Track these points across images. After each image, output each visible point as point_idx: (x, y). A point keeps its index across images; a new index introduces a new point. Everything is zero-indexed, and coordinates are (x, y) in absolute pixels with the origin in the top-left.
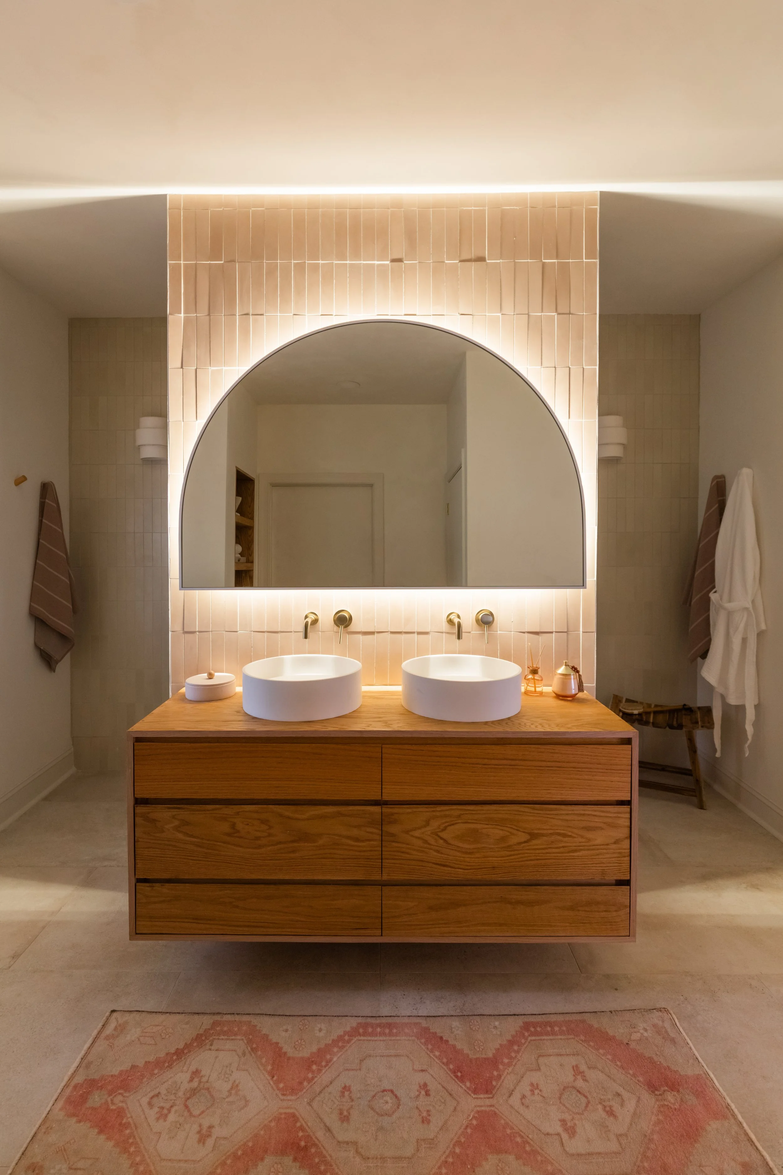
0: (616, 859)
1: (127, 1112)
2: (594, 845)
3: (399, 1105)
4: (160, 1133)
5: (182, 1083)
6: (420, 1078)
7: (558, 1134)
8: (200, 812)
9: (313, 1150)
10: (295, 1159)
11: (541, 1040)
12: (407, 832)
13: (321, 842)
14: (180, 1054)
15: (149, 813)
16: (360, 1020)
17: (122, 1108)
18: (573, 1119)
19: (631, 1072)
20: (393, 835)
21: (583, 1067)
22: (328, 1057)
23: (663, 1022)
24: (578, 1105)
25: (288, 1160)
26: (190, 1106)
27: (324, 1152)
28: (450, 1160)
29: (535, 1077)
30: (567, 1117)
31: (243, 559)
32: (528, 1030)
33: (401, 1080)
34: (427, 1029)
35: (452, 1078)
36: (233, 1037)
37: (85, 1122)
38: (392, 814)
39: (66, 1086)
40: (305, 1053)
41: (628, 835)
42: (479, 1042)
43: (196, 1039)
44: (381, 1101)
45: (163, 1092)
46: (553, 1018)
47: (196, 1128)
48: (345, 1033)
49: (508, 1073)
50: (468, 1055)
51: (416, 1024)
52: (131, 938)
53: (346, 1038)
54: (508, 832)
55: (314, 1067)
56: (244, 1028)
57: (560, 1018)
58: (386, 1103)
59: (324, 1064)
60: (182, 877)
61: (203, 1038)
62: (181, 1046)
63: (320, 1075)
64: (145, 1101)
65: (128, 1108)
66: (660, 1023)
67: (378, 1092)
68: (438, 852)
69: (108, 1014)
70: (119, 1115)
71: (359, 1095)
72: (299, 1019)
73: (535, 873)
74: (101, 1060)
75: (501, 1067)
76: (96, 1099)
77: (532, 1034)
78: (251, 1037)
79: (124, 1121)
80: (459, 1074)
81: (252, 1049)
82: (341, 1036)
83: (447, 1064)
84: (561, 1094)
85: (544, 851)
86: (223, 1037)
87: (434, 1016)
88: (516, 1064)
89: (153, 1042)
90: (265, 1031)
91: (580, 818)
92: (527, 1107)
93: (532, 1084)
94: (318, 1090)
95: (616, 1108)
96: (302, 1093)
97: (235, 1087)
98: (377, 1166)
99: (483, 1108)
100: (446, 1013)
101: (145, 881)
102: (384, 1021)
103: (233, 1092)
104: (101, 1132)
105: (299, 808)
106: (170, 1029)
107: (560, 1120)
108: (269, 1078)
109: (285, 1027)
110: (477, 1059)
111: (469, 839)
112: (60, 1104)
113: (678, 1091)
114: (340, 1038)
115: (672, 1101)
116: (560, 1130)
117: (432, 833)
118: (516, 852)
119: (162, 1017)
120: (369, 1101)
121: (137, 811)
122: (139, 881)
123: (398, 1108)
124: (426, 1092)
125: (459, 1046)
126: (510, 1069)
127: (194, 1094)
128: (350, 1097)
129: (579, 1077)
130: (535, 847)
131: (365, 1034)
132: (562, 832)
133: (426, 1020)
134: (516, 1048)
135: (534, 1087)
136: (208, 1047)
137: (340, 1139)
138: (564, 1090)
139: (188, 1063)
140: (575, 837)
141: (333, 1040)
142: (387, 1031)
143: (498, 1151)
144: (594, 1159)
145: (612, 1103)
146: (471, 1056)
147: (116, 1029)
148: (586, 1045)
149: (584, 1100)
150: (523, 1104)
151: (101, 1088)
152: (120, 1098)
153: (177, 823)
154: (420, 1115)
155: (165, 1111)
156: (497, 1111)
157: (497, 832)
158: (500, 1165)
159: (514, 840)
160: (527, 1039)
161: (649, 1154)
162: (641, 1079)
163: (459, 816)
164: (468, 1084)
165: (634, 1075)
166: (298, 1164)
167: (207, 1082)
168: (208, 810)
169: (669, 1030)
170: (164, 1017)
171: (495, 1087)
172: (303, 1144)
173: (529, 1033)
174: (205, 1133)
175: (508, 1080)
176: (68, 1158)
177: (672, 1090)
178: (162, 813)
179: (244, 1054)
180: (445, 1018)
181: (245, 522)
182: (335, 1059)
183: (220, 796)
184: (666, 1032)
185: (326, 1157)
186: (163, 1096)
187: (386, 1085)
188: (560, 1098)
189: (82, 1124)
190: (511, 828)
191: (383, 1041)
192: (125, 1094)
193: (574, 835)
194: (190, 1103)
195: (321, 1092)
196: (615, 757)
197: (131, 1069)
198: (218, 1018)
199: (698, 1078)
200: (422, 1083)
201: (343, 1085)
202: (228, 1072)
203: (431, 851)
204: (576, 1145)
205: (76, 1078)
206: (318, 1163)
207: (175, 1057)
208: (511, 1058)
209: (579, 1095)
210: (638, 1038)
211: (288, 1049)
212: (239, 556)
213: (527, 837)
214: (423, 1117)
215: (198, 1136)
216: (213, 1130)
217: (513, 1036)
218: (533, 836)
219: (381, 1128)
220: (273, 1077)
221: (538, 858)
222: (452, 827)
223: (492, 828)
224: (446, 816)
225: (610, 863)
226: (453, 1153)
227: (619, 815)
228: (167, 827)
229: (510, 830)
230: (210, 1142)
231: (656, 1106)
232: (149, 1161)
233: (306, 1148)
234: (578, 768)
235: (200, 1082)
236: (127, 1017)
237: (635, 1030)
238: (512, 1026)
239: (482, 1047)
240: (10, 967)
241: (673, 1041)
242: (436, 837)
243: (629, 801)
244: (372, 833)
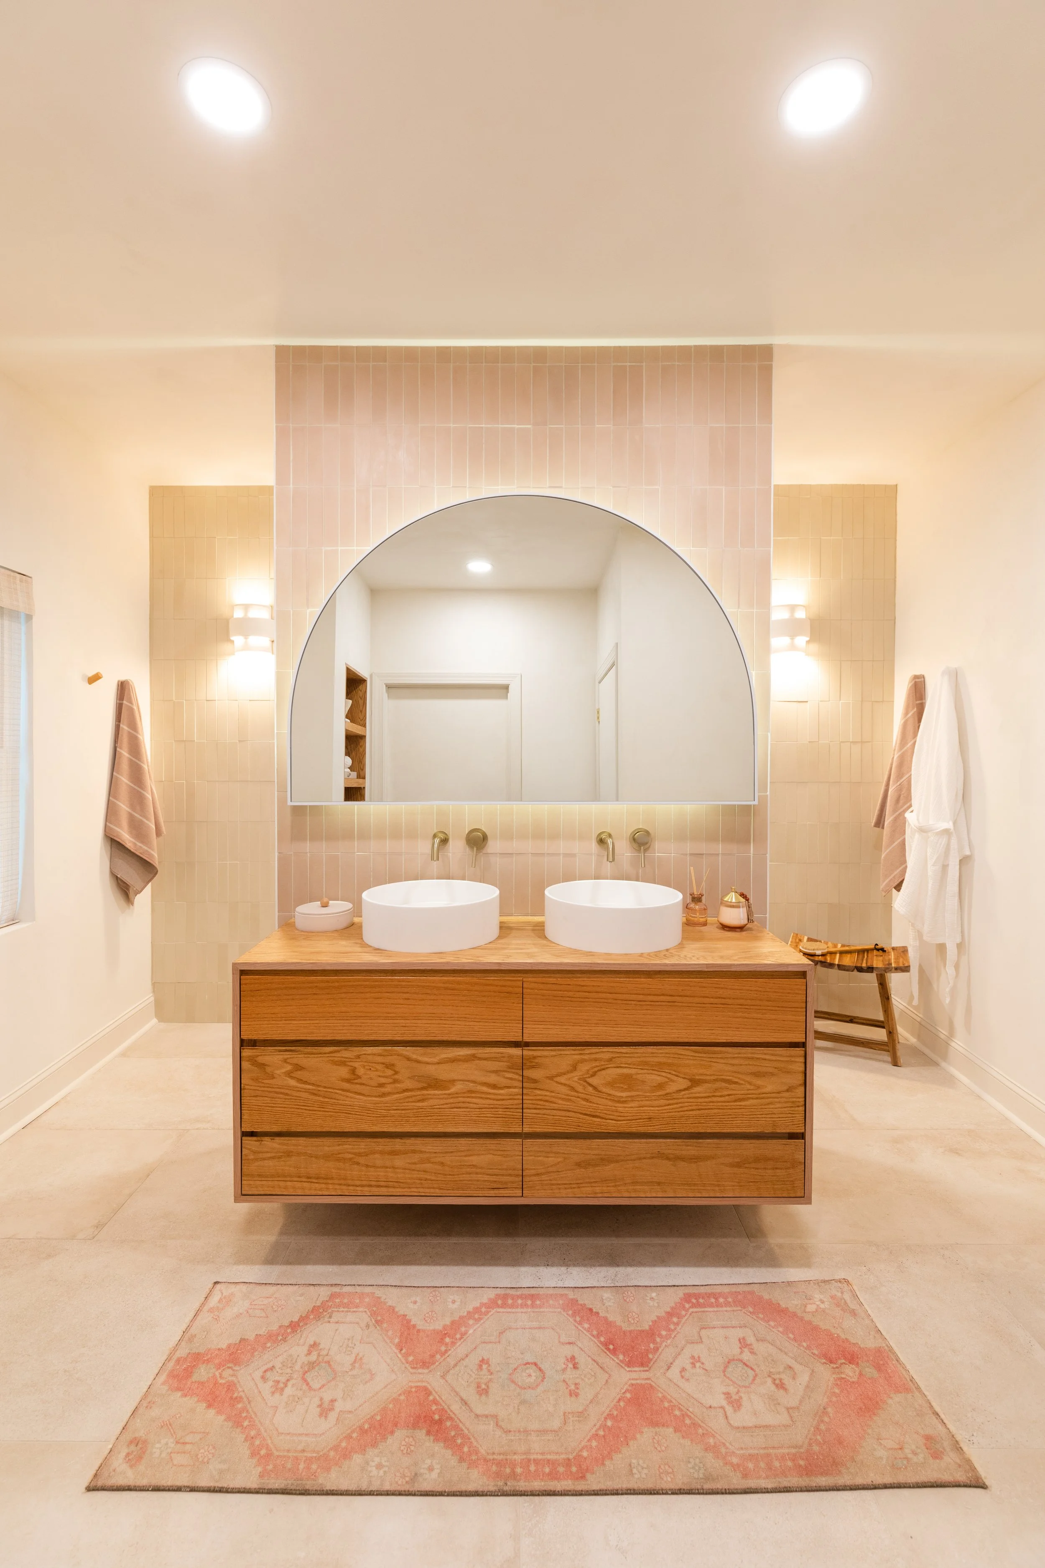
0: (789, 1109)
1: (238, 1386)
2: (763, 1094)
3: (544, 1378)
4: (277, 1407)
5: (298, 1356)
6: (568, 1351)
7: (722, 1408)
8: (316, 1056)
9: (448, 1424)
10: (428, 1433)
11: (704, 1312)
12: (551, 1078)
13: (453, 1090)
14: (294, 1327)
15: (258, 1056)
16: (499, 1291)
17: (233, 1381)
18: (738, 1392)
19: (805, 1344)
20: (535, 1081)
21: (751, 1339)
22: (463, 1329)
23: (842, 1293)
24: (744, 1378)
25: (421, 1434)
26: (309, 1380)
27: (461, 1425)
28: (601, 1433)
29: (697, 1350)
30: (732, 1390)
31: (354, 774)
32: (689, 1302)
33: (545, 1353)
34: (574, 1302)
35: (603, 1351)
36: (355, 1310)
37: (191, 1396)
38: (535, 1057)
39: (169, 1359)
40: (438, 1326)
41: (802, 1082)
42: (634, 1314)
43: (312, 1311)
44: (524, 1374)
45: (278, 1365)
46: (718, 1290)
47: (316, 1401)
48: (482, 1304)
49: (666, 1346)
50: (621, 1327)
51: (562, 1295)
52: (236, 1200)
53: (483, 1310)
54: (666, 1077)
55: (447, 1340)
56: (367, 1300)
57: (726, 1290)
58: (529, 1376)
59: (458, 1336)
60: (293, 1129)
61: (321, 1311)
62: (296, 1318)
63: (455, 1348)
64: (258, 1374)
65: (239, 1382)
66: (839, 1294)
67: (520, 1365)
68: (587, 1100)
69: (211, 1286)
70: (229, 1389)
71: (498, 1369)
72: (429, 1290)
73: (697, 1125)
74: (206, 1333)
75: (658, 1340)
76: (203, 1373)
77: (693, 1306)
78: (374, 1309)
79: (236, 1395)
80: (611, 1347)
81: (377, 1321)
82: (477, 1308)
83: (598, 1336)
84: (726, 1367)
85: (706, 1100)
86: (342, 1309)
87: (582, 1288)
88: (675, 1336)
89: (263, 1314)
90: (390, 1303)
91: (747, 1062)
92: (688, 1380)
93: (693, 1357)
94: (453, 1363)
95: (787, 1380)
96: (435, 1366)
97: (358, 1360)
98: (520, 1439)
99: (638, 1382)
100: (595, 1284)
101: (252, 1134)
102: (526, 1292)
103: (357, 1365)
104: (209, 1406)
105: (429, 1050)
106: (283, 1302)
107: (724, 1394)
108: (397, 1351)
109: (413, 1299)
110: (630, 1332)
111: (622, 1085)
112: (163, 1377)
113: (858, 1364)
114: (477, 1310)
115: (851, 1374)
116: (724, 1403)
117: (579, 1079)
118: (676, 1101)
119: (272, 1289)
120: (510, 1375)
121: (243, 1054)
122: (245, 1134)
123: (542, 1381)
124: (574, 1365)
125: (611, 1318)
126: (669, 1341)
127: (313, 1368)
128: (489, 1371)
129: (746, 1350)
130: (698, 1095)
131: (504, 1305)
132: (728, 1078)
133: (573, 1291)
134: (675, 1320)
135: (695, 1361)
136: (326, 1319)
137: (479, 1412)
138: (729, 1363)
139: (304, 1335)
140: (742, 1084)
141: (469, 1312)
142: (529, 1302)
143: (654, 1424)
144: (761, 1431)
145: (783, 1376)
146: (624, 1329)
147: (220, 1301)
148: (754, 1317)
149: (751, 1373)
150: (682, 1377)
151: (208, 1361)
152: (230, 1371)
153: (289, 1068)
154: (567, 1388)
155: (281, 1385)
156: (653, 1384)
157: (655, 1078)
158: (656, 1438)
159: (672, 1088)
160: (687, 1310)
161: (823, 1427)
162: (816, 1352)
163: (610, 1060)
164: (621, 1357)
165: (808, 1348)
166: (432, 1438)
167: (327, 1355)
168: (325, 1053)
169: (849, 1302)
170: (275, 1288)
171: (651, 1360)
172: (437, 1417)
173: (691, 1305)
174: (327, 1407)
175: (666, 1353)
176: (174, 1433)
177: (850, 1363)
178: (272, 1057)
179: (368, 1326)
180: (595, 1289)
181: (356, 729)
182: (471, 1331)
183: (339, 1037)
184: (846, 1302)
185: (462, 1430)
186: (278, 1370)
187: (529, 1358)
188: (724, 1371)
189: (188, 1398)
190: (670, 1073)
191: (525, 1312)
192: (234, 1368)
193: (741, 1082)
194: (308, 1377)
195: (456, 1365)
196: (789, 993)
197: (240, 1342)
198: (336, 1289)
199: (879, 1351)
200: (569, 1357)
201: (481, 1359)
202: (350, 1345)
203: (578, 1099)
204: (743, 1418)
205: (178, 1352)
206: (454, 1436)
207: (289, 1330)
208: (669, 1330)
209: (745, 1368)
210: (814, 1310)
211: (417, 1321)
212: (349, 770)
213: (689, 1084)
214: (570, 1390)
215: (319, 1409)
216: (336, 1404)
217: (672, 1308)
218: (695, 1082)
219: (523, 1402)
220: (401, 1350)
221: (700, 1107)
222: (603, 1072)
223: (648, 1074)
224: (596, 1060)
225: (783, 1113)
226: (604, 1427)
227: (793, 1059)
228: (278, 1072)
229: (669, 1076)
230: (333, 1416)
231: (832, 1379)
232: (265, 1434)
233: (440, 1421)
234: (746, 1005)
235: (319, 1355)
236: (233, 1289)
237: (811, 1302)
238: (672, 1298)
239: (637, 1319)
240: (94, 1237)
241: (854, 1313)
242: (585, 1083)
243: (803, 1042)
244: (511, 1079)
